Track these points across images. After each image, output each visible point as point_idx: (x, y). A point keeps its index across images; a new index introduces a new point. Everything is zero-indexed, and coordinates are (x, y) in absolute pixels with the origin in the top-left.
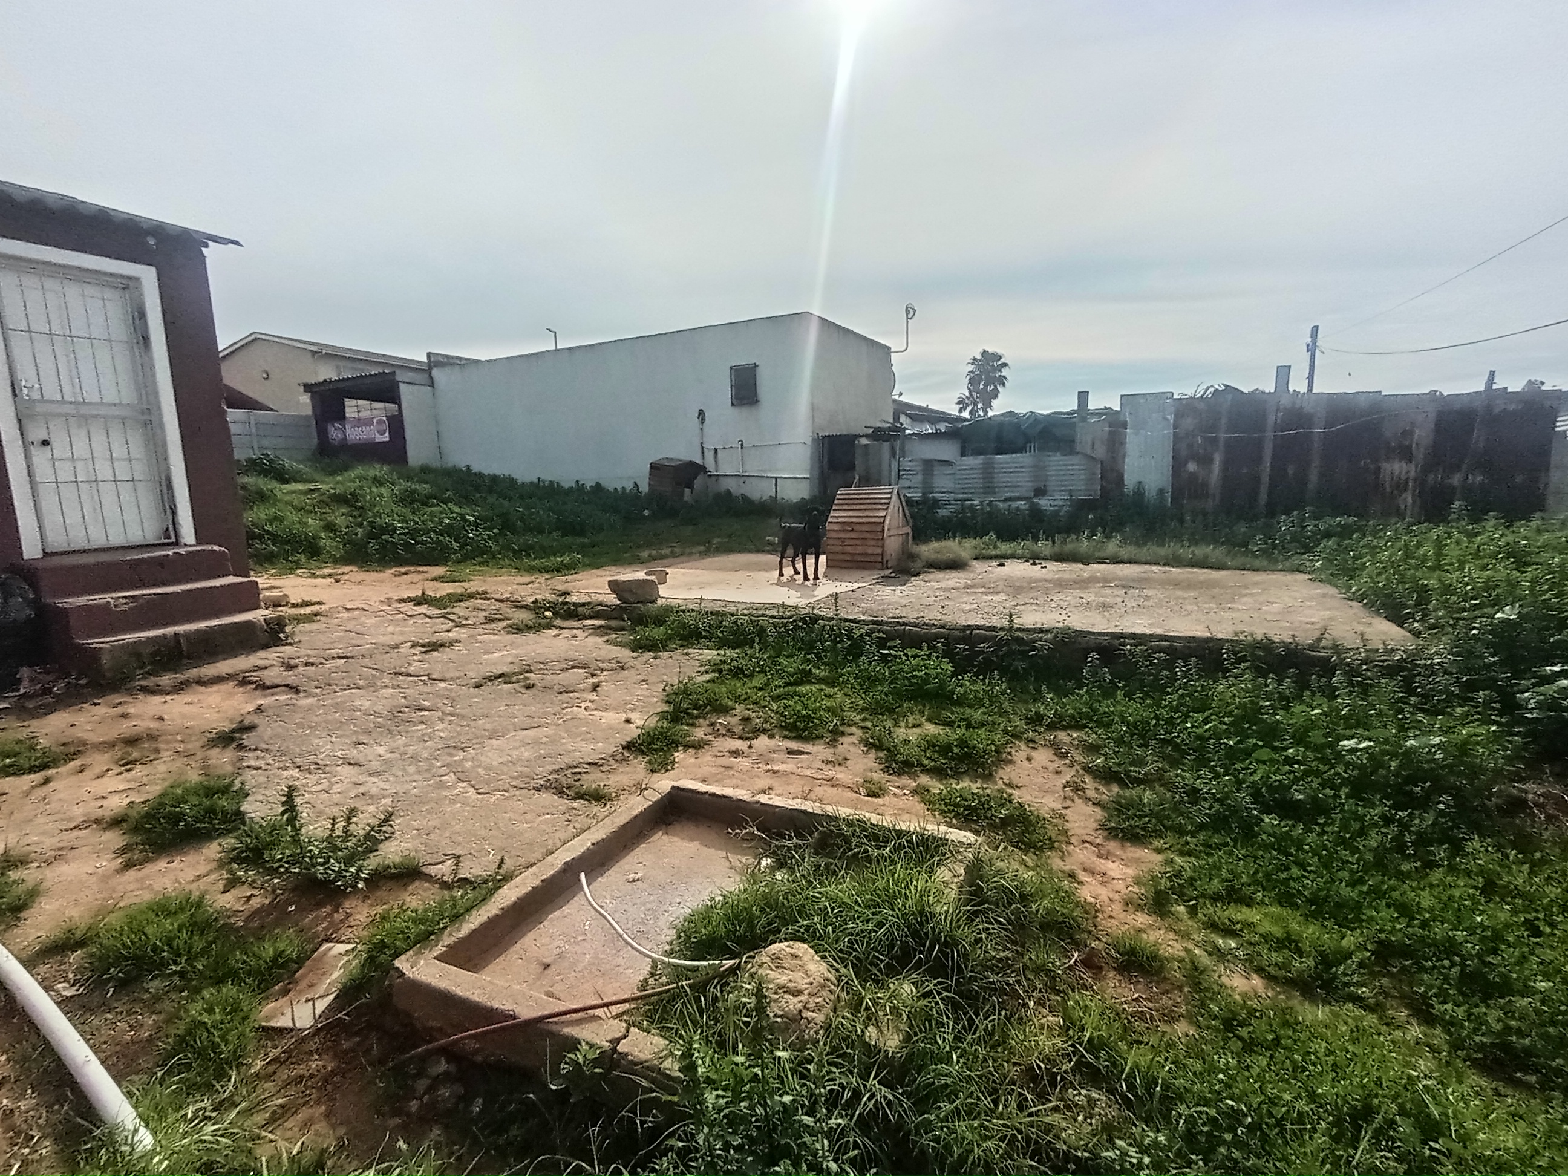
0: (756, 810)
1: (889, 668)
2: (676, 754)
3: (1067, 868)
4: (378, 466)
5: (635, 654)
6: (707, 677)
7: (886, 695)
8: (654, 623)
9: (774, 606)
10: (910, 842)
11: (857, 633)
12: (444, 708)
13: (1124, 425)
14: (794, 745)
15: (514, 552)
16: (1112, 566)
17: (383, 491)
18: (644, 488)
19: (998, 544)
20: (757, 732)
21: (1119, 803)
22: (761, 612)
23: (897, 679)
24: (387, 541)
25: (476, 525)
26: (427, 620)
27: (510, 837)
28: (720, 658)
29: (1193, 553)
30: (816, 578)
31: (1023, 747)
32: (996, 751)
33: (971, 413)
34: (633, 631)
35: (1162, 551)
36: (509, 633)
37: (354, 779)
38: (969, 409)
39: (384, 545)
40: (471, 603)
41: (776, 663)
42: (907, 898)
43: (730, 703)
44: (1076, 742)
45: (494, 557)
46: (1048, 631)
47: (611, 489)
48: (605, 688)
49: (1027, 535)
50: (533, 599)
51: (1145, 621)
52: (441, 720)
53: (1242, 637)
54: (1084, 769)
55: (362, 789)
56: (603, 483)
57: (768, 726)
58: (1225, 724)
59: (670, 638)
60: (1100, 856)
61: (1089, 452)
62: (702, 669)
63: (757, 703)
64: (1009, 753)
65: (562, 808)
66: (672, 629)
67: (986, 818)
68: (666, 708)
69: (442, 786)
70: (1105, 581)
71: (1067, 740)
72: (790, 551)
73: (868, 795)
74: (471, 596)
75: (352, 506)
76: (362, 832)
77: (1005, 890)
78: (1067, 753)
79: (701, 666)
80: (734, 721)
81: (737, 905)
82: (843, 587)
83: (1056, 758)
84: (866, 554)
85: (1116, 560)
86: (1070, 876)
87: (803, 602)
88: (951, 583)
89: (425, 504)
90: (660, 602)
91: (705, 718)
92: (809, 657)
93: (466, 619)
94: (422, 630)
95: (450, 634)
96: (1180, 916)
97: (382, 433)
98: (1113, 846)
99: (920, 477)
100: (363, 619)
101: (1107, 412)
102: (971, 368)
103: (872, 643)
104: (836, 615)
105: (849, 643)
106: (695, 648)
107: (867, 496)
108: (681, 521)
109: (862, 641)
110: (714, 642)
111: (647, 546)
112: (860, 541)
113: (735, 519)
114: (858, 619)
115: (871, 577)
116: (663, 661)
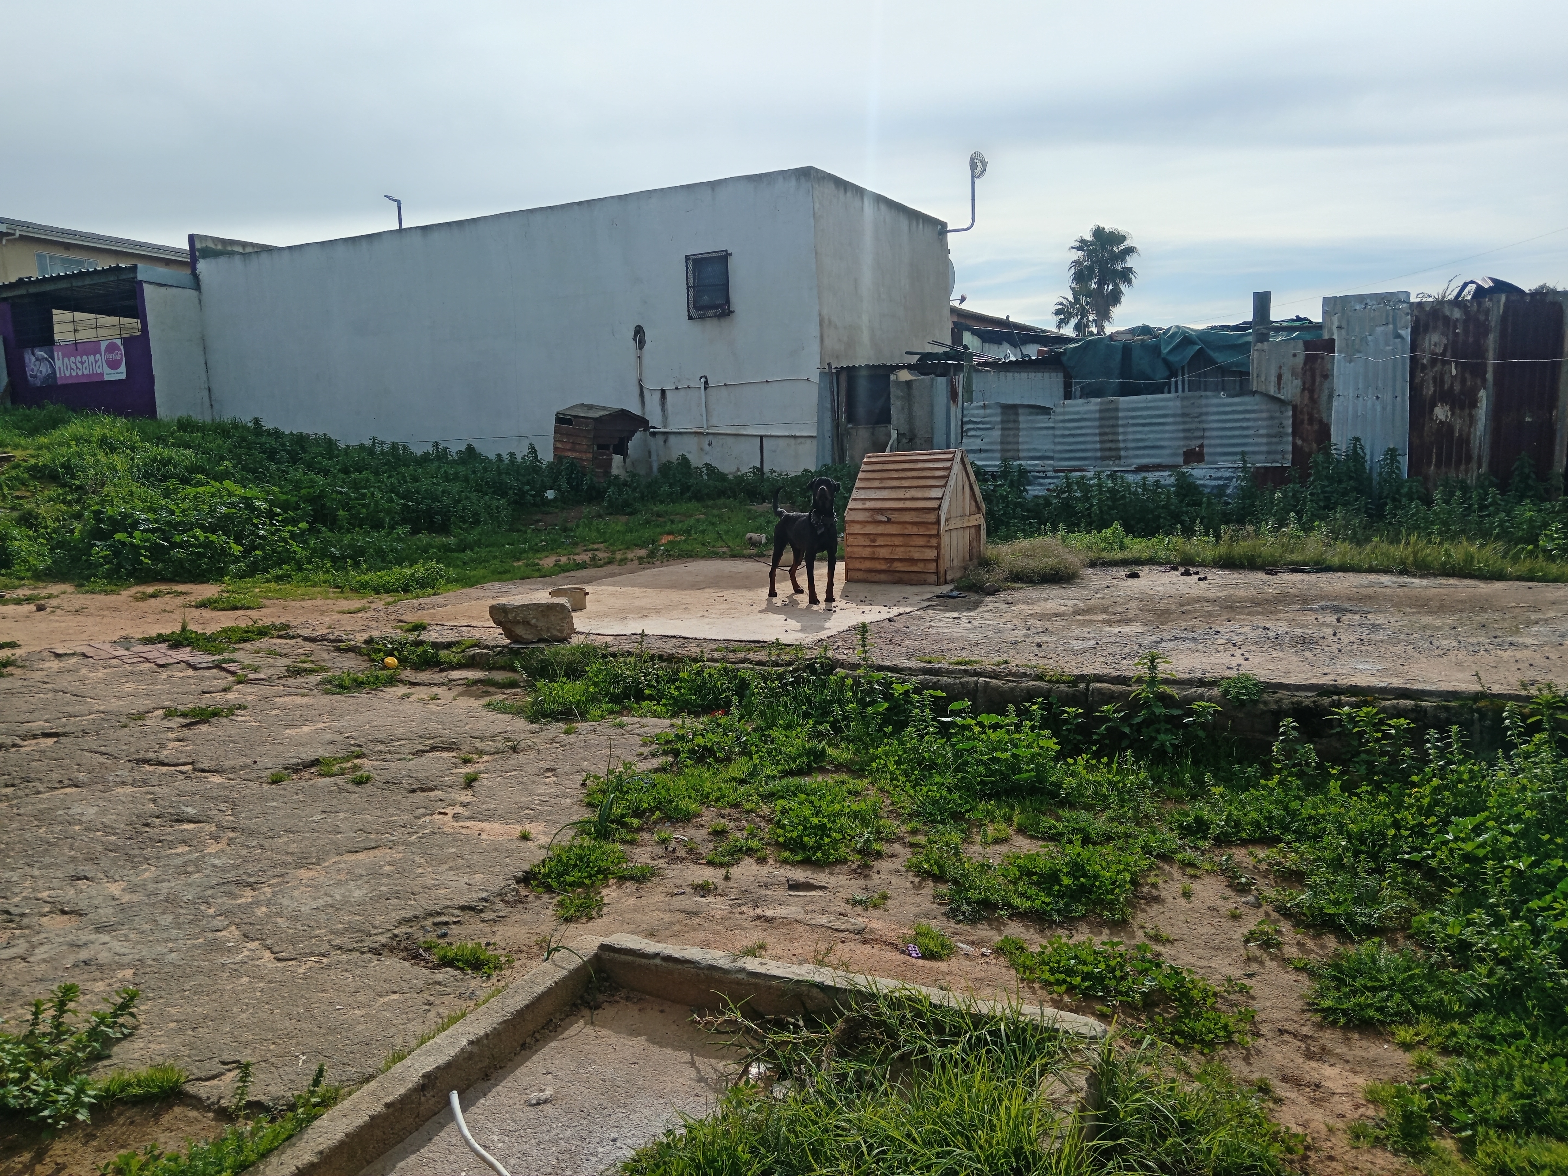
0: (738, 983)
1: (953, 746)
2: (604, 892)
3: (1255, 1076)
4: (107, 420)
5: (535, 726)
6: (655, 763)
7: (950, 791)
8: (567, 675)
9: (761, 645)
10: (995, 1033)
11: (898, 690)
12: (219, 817)
13: (1330, 346)
14: (799, 875)
15: (334, 559)
16: (1314, 577)
17: (119, 461)
18: (547, 456)
19: (1127, 541)
20: (738, 853)
21: (1337, 967)
22: (741, 656)
23: (966, 763)
24: (124, 544)
25: (271, 515)
26: (190, 672)
27: (333, 1031)
28: (675, 731)
29: (1448, 554)
30: (830, 599)
31: (1177, 875)
32: (1133, 882)
33: (1077, 327)
34: (531, 686)
35: (1398, 551)
36: (327, 692)
37: (70, 938)
38: (1074, 321)
39: (117, 550)
40: (263, 643)
41: (767, 739)
42: (993, 1128)
43: (693, 807)
44: (1263, 866)
45: (300, 569)
46: (1213, 683)
47: (492, 456)
48: (484, 782)
49: (1172, 527)
50: (365, 636)
51: (1374, 665)
52: (216, 838)
53: (1533, 691)
54: (1278, 909)
55: (84, 955)
56: (479, 447)
57: (755, 843)
58: (1509, 834)
59: (593, 699)
60: (1309, 1056)
61: (1272, 391)
62: (646, 750)
63: (737, 806)
64: (1154, 886)
65: (418, 983)
66: (596, 685)
67: (1120, 993)
68: (587, 814)
69: (217, 946)
70: (1304, 601)
71: (1250, 862)
72: (788, 556)
73: (923, 957)
74: (262, 633)
75: (63, 486)
76: (87, 1027)
77: (1154, 1114)
78: (1249, 884)
79: (644, 745)
80: (703, 833)
81: (712, 1143)
82: (873, 614)
83: (1229, 893)
84: (912, 561)
85: (1321, 567)
86: (1260, 1089)
87: (808, 639)
88: (1051, 606)
89: (185, 481)
90: (575, 640)
91: (650, 830)
92: (820, 728)
93: (256, 671)
94: (184, 689)
95: (230, 696)
96: (1447, 1158)
97: (114, 365)
98: (1329, 1038)
99: (997, 434)
100: (84, 671)
101: (1301, 324)
102: (1077, 255)
103: (924, 705)
104: (864, 659)
105: (886, 705)
106: (634, 716)
107: (911, 466)
108: (607, 508)
109: (907, 702)
110: (664, 705)
111: (552, 549)
112: (901, 539)
113: (696, 504)
114: (901, 666)
115: (920, 598)
116: (582, 737)
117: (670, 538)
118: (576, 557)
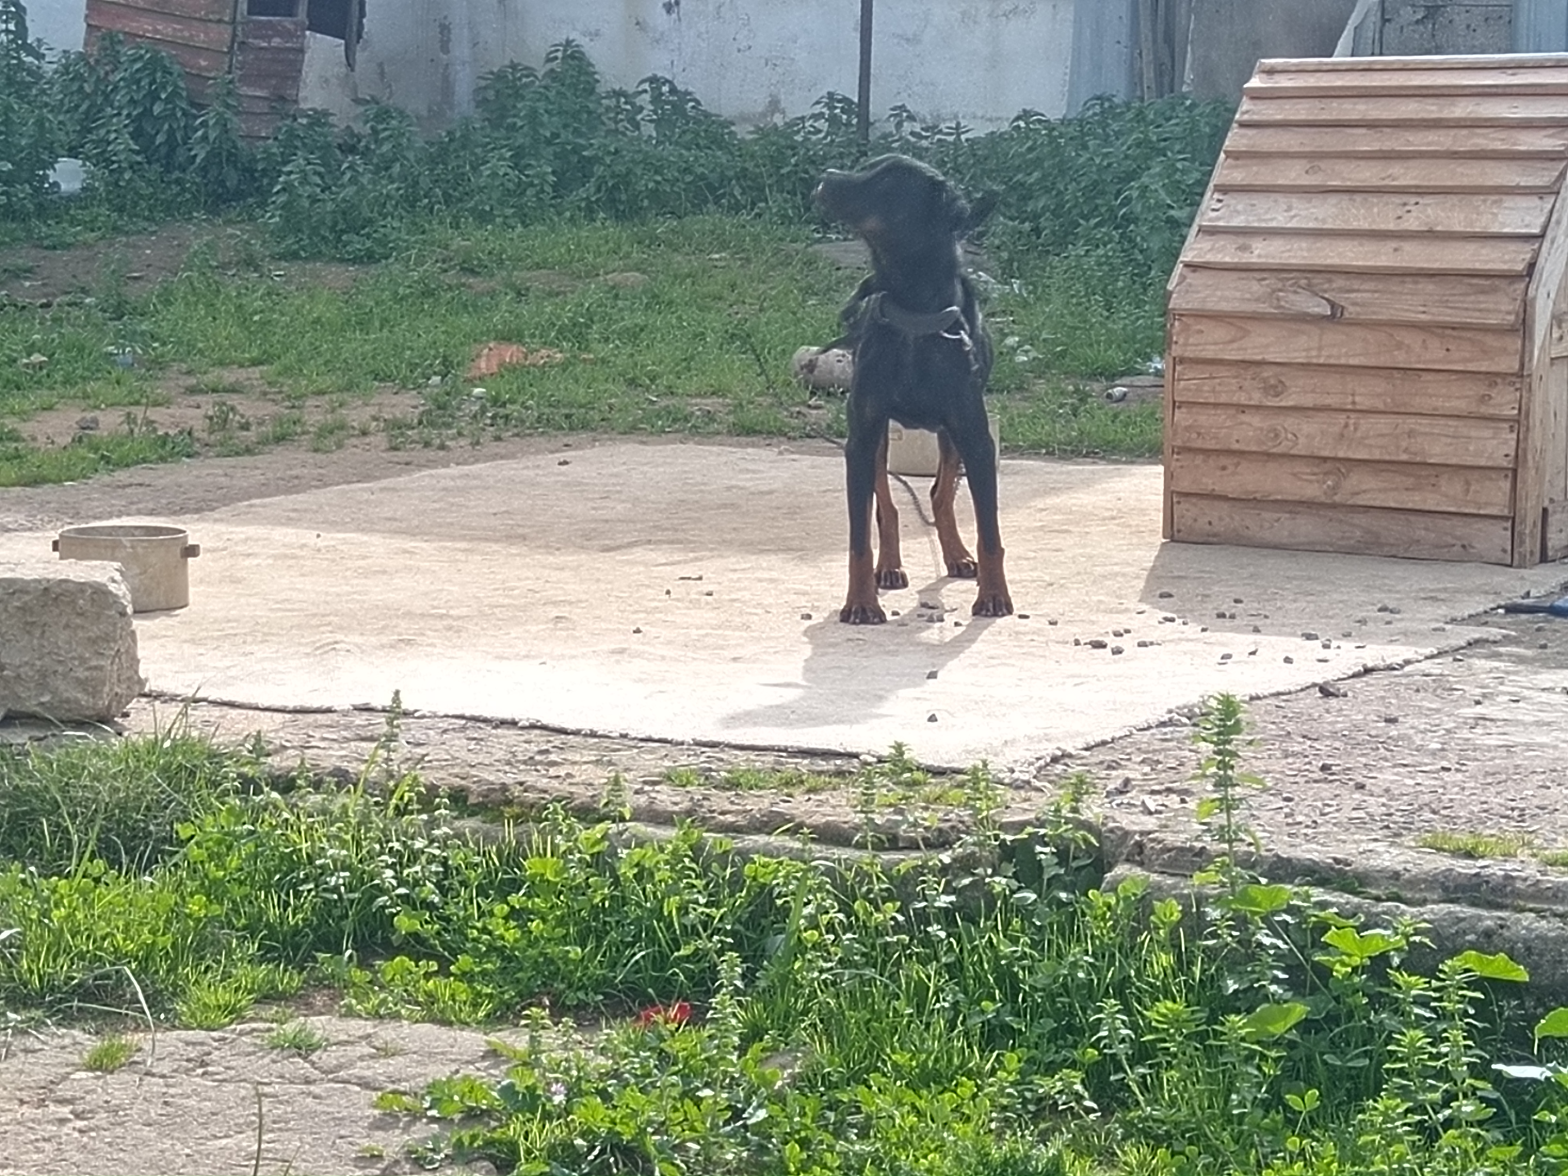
8: (106, 851)
9: (837, 766)
11: (1347, 953)
18: (61, 31)
22: (758, 803)
28: (501, 1074)
59: (202, 945)
66: (213, 891)
79: (387, 1121)
82: (1263, 665)
84: (1421, 470)
87: (1014, 748)
90: (142, 721)
92: (1048, 1085)
103: (1443, 1016)
104: (1224, 834)
105: (1300, 1010)
106: (350, 1013)
107: (1431, 109)
108: (279, 234)
109: (1377, 1001)
110: (467, 977)
111: (67, 382)
112: (1379, 385)
113: (612, 230)
114: (1361, 863)
115: (1443, 610)
116: (155, 1085)
117: (511, 353)
118: (154, 414)
